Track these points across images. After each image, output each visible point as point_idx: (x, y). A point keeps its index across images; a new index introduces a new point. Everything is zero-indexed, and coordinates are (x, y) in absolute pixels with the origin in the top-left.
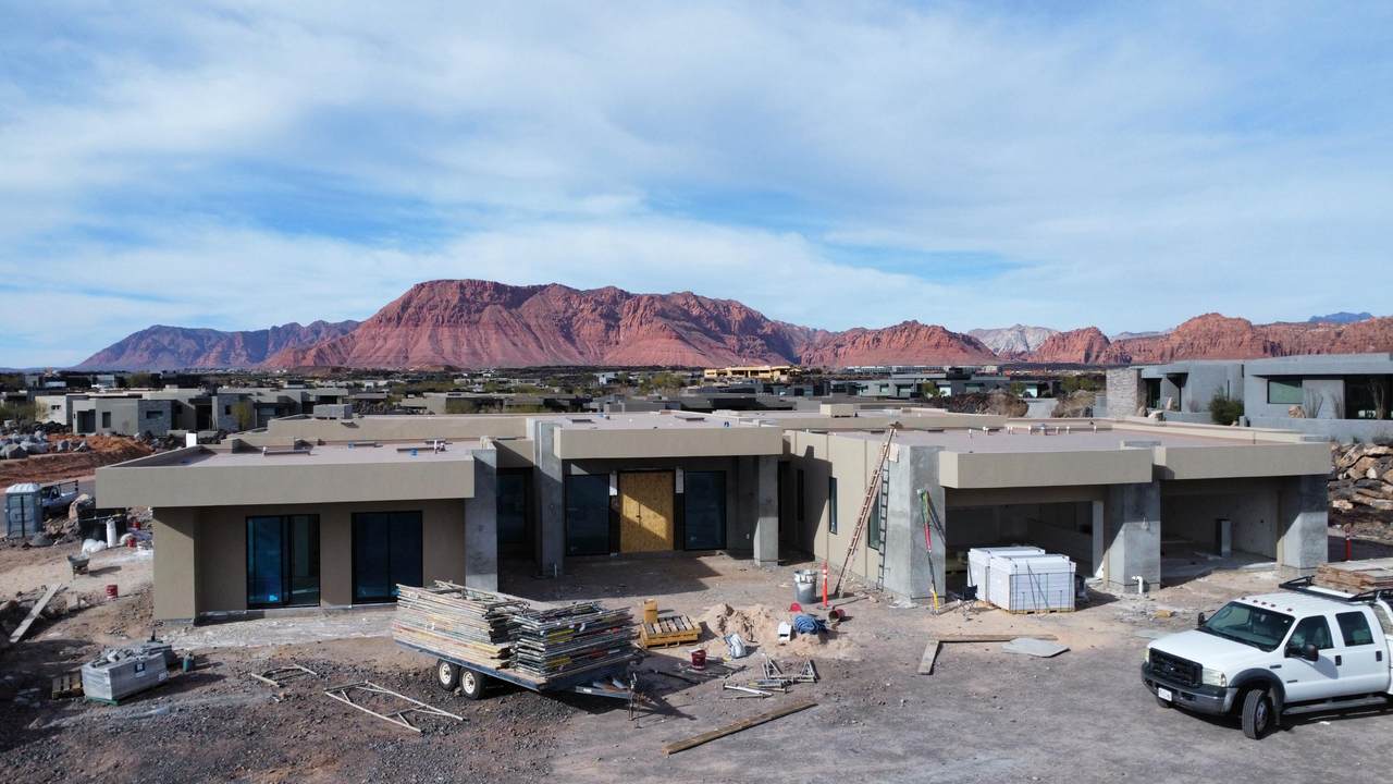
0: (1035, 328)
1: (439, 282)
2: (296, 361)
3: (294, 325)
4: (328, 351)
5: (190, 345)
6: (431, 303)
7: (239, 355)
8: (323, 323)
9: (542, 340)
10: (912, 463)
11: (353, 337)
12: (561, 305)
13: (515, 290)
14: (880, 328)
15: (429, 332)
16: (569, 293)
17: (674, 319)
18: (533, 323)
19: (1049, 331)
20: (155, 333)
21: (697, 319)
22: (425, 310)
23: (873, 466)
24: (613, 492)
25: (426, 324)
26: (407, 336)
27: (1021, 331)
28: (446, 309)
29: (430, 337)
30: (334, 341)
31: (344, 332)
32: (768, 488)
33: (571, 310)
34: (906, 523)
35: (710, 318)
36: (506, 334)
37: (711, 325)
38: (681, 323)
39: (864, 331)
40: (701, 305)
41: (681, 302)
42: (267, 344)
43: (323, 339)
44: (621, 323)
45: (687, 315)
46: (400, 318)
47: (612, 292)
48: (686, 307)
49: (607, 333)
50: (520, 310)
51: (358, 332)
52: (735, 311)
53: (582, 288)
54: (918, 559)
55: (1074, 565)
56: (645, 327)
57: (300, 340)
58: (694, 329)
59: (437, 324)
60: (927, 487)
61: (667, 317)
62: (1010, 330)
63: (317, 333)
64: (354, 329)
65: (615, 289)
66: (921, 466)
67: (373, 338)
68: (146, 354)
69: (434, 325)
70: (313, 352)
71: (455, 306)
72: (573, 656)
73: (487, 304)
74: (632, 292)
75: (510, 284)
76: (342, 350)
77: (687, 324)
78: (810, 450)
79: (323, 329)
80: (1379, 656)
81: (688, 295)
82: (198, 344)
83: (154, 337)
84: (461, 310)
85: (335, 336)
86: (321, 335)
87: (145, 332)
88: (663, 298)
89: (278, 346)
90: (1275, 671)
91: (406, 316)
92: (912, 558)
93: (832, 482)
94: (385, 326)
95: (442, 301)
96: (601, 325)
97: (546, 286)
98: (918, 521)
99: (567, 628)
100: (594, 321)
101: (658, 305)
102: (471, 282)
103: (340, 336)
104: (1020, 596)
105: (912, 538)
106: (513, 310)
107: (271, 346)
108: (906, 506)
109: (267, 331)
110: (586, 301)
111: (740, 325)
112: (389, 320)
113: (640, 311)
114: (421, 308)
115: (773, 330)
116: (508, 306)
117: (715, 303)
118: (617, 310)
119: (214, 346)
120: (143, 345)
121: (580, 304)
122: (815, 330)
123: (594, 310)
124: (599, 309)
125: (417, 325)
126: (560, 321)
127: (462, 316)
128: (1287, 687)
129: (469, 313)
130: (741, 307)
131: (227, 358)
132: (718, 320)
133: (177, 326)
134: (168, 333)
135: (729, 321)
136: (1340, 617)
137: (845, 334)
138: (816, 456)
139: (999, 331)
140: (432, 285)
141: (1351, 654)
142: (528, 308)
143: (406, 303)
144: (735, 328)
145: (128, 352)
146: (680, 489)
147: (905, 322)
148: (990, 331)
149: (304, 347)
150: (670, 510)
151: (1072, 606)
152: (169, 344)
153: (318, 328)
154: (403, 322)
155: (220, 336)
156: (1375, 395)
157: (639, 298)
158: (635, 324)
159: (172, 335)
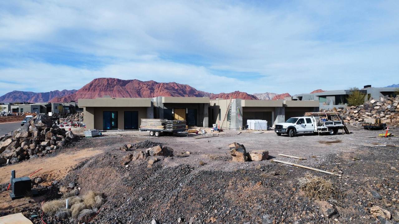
0: (271, 93)
1: (101, 78)
2: (58, 101)
3: (57, 91)
4: (67, 98)
5: (26, 96)
6: (99, 84)
7: (41, 100)
8: (66, 90)
9: (131, 95)
10: (236, 102)
11: (75, 94)
12: (137, 85)
13: (124, 81)
14: (228, 93)
15: (98, 93)
16: (139, 82)
17: (170, 90)
18: (129, 91)
19: (275, 94)
20: (15, 93)
21: (177, 90)
22: (97, 86)
23: (228, 104)
24: (173, 113)
25: (97, 91)
26: (91, 94)
27: (268, 94)
28: (103, 86)
29: (98, 95)
30: (69, 95)
31: (72, 93)
32: (206, 111)
33: (140, 87)
34: (235, 114)
35: (180, 90)
36: (121, 94)
37: (181, 92)
38: (172, 91)
39: (224, 94)
40: (178, 86)
41: (172, 85)
42: (49, 97)
43: (66, 95)
44: (155, 91)
45: (174, 89)
46: (89, 89)
47: (152, 82)
48: (173, 87)
49: (151, 94)
50: (125, 87)
51: (76, 93)
52: (188, 88)
53: (144, 81)
54: (237, 121)
55: (267, 122)
56: (162, 92)
57: (59, 95)
58: (176, 93)
59: (100, 91)
60: (239, 107)
61: (168, 89)
62: (265, 94)
63: (64, 93)
64: (75, 92)
65: (153, 81)
66: (238, 103)
67: (81, 95)
68: (12, 99)
69: (99, 91)
70: (63, 99)
71: (106, 86)
72: (177, 127)
73: (115, 85)
74: (158, 82)
75: (122, 79)
76: (72, 98)
77: (174, 91)
78: (215, 104)
79: (66, 92)
80: (312, 125)
81: (174, 83)
82: (28, 96)
83: (14, 94)
84: (108, 87)
85: (70, 94)
86: (65, 94)
87: (11, 92)
88: (167, 84)
89: (52, 97)
90: (295, 127)
91: (91, 88)
92: (236, 121)
93: (220, 110)
94: (85, 91)
95: (102, 84)
96: (149, 91)
97: (133, 80)
98: (237, 113)
99: (176, 122)
100: (147, 90)
101: (165, 86)
102: (111, 79)
103: (71, 94)
104: (257, 127)
105: (236, 117)
106: (123, 87)
107: (50, 97)
108: (235, 111)
109: (49, 93)
110: (145, 85)
111: (189, 91)
112: (86, 89)
113: (160, 88)
114: (96, 86)
115: (198, 93)
116: (121, 86)
117: (182, 85)
118: (154, 87)
119: (33, 97)
120: (11, 96)
121: (143, 85)
122: (210, 93)
123: (147, 87)
124: (148, 87)
125: (94, 91)
126: (137, 90)
127: (108, 88)
128: (297, 129)
129: (110, 88)
130: (189, 87)
131: (37, 101)
132: (183, 91)
133: (21, 91)
134: (18, 93)
135: (186, 91)
136: (306, 119)
137: (218, 95)
138: (216, 105)
139: (262, 94)
140: (99, 79)
141: (308, 124)
142: (128, 86)
143: (91, 84)
144: (187, 93)
145: (6, 98)
146: (187, 113)
147: (235, 91)
148: (259, 94)
149: (60, 97)
150: (185, 117)
151: (267, 130)
152: (19, 96)
153: (64, 92)
154: (90, 90)
155: (35, 94)
156: (341, 99)
157: (160, 84)
158: (159, 91)
159: (20, 93)
